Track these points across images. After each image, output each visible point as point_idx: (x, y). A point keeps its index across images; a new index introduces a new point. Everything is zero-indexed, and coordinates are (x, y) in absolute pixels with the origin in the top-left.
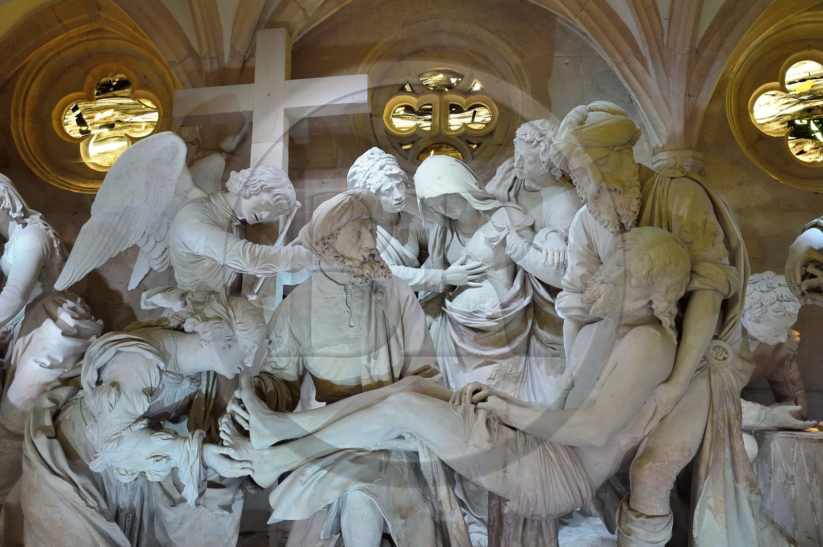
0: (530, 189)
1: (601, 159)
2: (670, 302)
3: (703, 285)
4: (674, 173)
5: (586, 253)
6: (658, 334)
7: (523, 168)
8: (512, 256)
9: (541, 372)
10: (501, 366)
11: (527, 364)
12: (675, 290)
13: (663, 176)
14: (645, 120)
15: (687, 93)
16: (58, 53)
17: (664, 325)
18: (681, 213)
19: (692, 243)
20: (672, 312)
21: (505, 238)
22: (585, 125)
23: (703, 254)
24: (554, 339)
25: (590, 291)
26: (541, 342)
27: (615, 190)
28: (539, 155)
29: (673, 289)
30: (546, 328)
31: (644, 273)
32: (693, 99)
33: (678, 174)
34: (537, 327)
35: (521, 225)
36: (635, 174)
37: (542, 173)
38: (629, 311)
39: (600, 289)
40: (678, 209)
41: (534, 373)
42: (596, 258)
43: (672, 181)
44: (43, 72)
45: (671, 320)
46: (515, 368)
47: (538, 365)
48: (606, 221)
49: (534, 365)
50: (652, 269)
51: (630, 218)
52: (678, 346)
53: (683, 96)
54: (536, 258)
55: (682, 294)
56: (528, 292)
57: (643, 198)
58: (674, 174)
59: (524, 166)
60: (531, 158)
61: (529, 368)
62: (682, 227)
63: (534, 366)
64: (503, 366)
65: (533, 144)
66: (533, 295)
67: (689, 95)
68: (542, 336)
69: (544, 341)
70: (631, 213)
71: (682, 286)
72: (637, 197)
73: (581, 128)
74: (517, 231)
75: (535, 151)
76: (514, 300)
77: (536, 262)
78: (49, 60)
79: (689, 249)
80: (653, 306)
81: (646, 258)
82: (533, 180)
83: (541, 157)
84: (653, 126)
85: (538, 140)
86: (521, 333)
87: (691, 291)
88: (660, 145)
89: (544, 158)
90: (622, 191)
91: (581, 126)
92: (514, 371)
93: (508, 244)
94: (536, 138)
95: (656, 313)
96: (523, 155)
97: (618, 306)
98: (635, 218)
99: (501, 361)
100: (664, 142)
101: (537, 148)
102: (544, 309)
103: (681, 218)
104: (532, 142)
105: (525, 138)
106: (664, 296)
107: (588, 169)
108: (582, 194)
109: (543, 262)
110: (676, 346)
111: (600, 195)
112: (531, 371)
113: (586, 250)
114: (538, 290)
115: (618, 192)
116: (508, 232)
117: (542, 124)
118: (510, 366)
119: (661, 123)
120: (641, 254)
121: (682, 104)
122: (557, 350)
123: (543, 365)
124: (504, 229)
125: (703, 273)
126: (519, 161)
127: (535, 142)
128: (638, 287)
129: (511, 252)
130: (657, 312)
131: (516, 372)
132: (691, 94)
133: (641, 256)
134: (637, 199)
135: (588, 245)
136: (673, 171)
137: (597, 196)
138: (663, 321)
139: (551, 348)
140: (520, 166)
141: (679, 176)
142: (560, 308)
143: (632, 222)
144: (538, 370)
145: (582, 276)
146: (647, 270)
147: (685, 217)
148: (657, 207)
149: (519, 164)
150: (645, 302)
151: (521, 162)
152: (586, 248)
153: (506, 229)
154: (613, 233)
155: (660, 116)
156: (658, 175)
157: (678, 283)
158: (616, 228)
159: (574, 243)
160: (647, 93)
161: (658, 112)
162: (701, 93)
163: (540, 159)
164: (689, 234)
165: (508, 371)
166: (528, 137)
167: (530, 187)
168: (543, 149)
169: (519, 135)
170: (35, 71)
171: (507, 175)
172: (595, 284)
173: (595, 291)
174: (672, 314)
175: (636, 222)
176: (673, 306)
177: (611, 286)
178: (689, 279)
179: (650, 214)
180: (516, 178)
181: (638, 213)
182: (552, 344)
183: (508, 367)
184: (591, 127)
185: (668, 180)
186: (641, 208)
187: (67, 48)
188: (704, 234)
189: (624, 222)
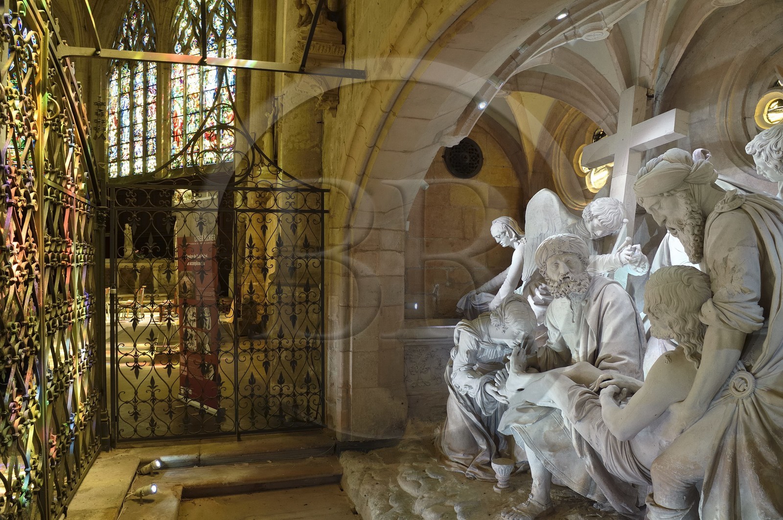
6: (667, 361)
16: (570, 125)
17: (684, 352)
23: (720, 290)
44: (565, 138)
78: (566, 130)
136: (722, 205)
138: (684, 349)
170: (561, 139)
187: (573, 121)
188: (726, 270)
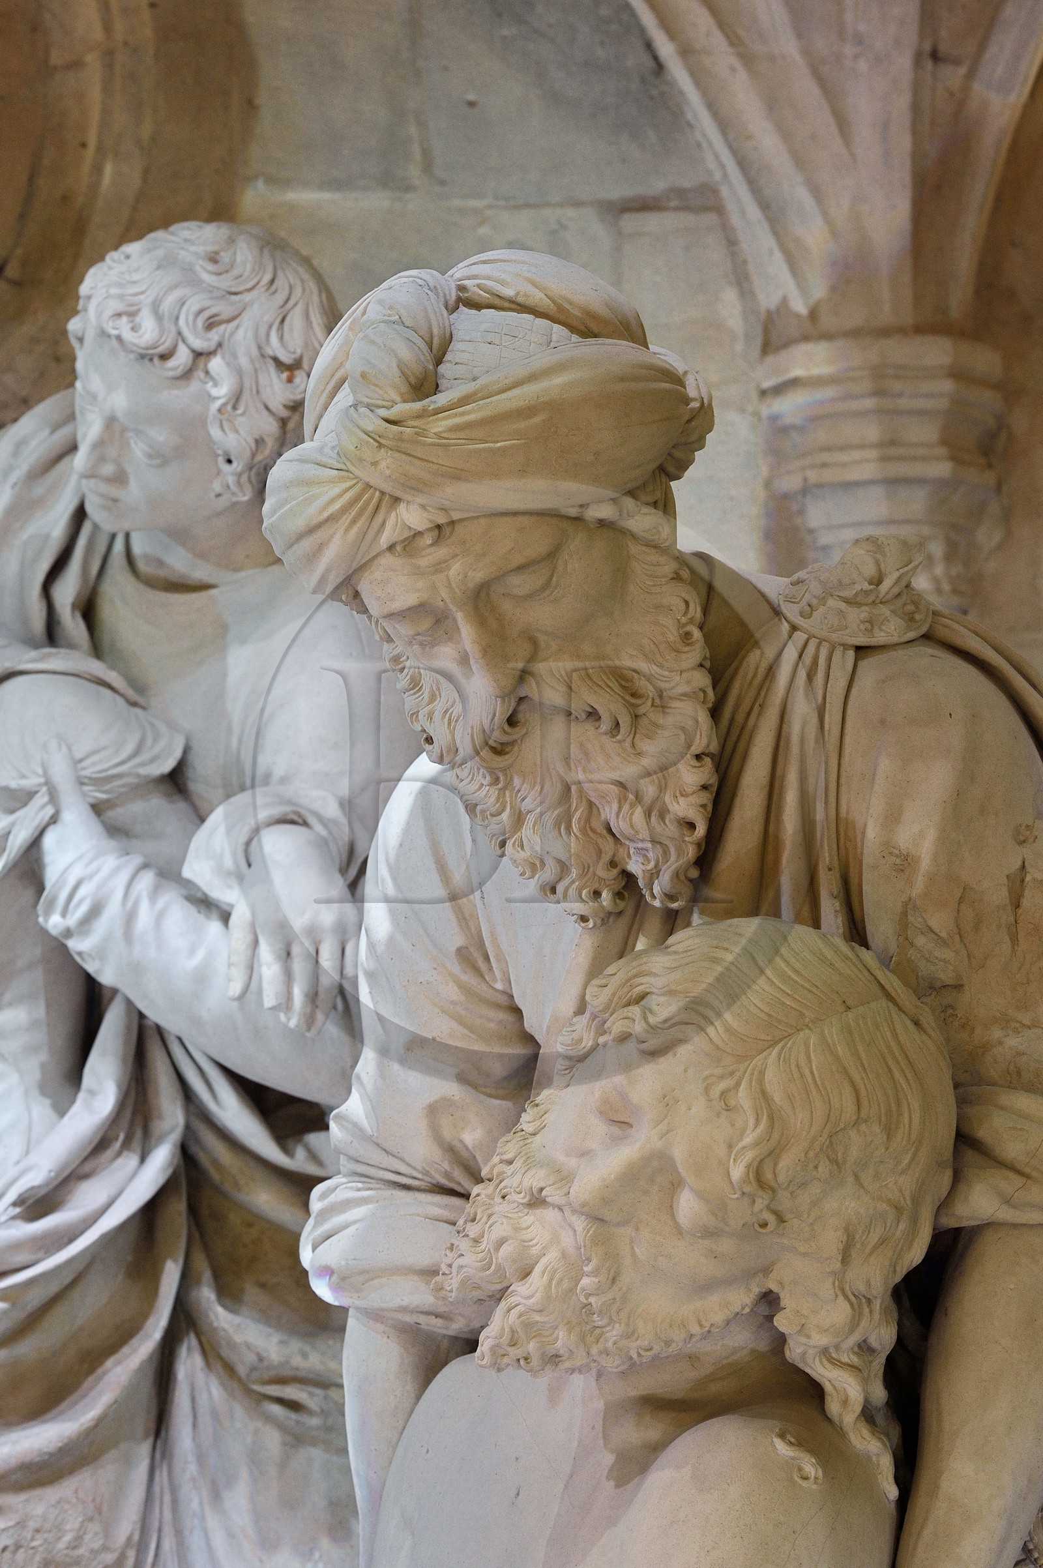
0: (162, 573)
1: (520, 569)
2: (859, 1302)
3: (1014, 1207)
4: (871, 624)
5: (451, 992)
6: (810, 1467)
7: (120, 479)
8: (74, 945)
9: (231, 1535)
10: (21, 1524)
11: (157, 1488)
12: (883, 1241)
13: (821, 641)
14: (725, 176)
15: (927, 47)
17: (833, 1407)
18: (904, 838)
19: (958, 987)
20: (874, 1342)
21: (35, 845)
22: (441, 399)
23: (1012, 1041)
24: (297, 1361)
25: (476, 1241)
26: (229, 1369)
27: (593, 715)
28: (202, 421)
29: (874, 1238)
30: (251, 1292)
31: (737, 1172)
32: (953, 76)
33: (891, 630)
34: (206, 1294)
35: (120, 776)
36: (688, 635)
37: (223, 503)
38: (668, 1343)
39: (526, 1235)
40: (893, 818)
41: (195, 1541)
42: (501, 1015)
43: (863, 664)
45: (865, 1381)
46: (95, 1527)
47: (216, 1496)
48: (551, 865)
49: (194, 1499)
50: (774, 1154)
51: (666, 853)
52: (903, 1504)
53: (903, 63)
54: (200, 954)
55: (916, 1254)
56: (160, 1117)
57: (723, 748)
58: (870, 631)
59: (129, 470)
60: (161, 436)
61: (168, 1515)
62: (908, 907)
63: (195, 1505)
64: (32, 1525)
65: (171, 363)
66: (188, 1128)
67: (935, 56)
68: (233, 1345)
69: (242, 1370)
70: (670, 830)
71: (914, 1221)
72: (697, 748)
73: (422, 415)
74: (98, 809)
75: (180, 397)
76: (87, 1167)
77: (201, 977)
79: (946, 1016)
80: (782, 1322)
81: (744, 1098)
82: (179, 535)
83: (215, 432)
84: (765, 205)
85: (199, 344)
86: (125, 1334)
87: (957, 1232)
88: (799, 306)
89: (232, 436)
90: (625, 720)
91: (418, 405)
92: (93, 1541)
93: (51, 876)
94: (186, 333)
95: (794, 1352)
96: (119, 414)
97: (611, 1321)
98: (691, 852)
99: (23, 1497)
100: (819, 291)
101: (194, 386)
102: (242, 1197)
103: (905, 864)
104: (164, 357)
105: (127, 335)
106: (834, 1273)
107: (459, 616)
108: (430, 717)
109: (236, 988)
110: (892, 1508)
111: (517, 733)
112: (179, 1533)
113: (451, 974)
114: (211, 1105)
115: (605, 725)
116: (49, 811)
117: (213, 259)
118: (72, 1523)
119: (803, 195)
120: (722, 1077)
121: (903, 102)
122: (310, 1413)
123: (239, 1498)
124: (30, 795)
125: (1012, 1150)
126: (99, 445)
127: (182, 357)
128: (709, 1233)
129: (72, 920)
130: (799, 1351)
131: (105, 1548)
132: (943, 48)
133: (722, 1086)
134: (698, 757)
135: (462, 954)
136: (864, 613)
137: (505, 739)
138: (828, 1387)
139: (280, 1401)
140: (108, 469)
141: (895, 639)
142: (327, 1271)
143: (677, 875)
144: (213, 1523)
145: (433, 1111)
146: (749, 1156)
147: (925, 862)
148: (791, 798)
149: (102, 459)
150: (742, 1298)
151: (112, 451)
152: (456, 968)
153: (41, 799)
154: (584, 919)
155: (799, 161)
156: (794, 628)
157: (898, 1209)
158: (597, 894)
159: (391, 940)
160: (734, 40)
161: (786, 135)
162: (992, 49)
163: (210, 442)
164: (944, 943)
165: (61, 1545)
166: (148, 332)
167: (161, 563)
168: (222, 391)
169: (99, 315)
171: (39, 490)
172: (501, 1207)
173: (501, 1243)
174: (871, 1351)
175: (694, 873)
176: (876, 1316)
177: (579, 1223)
178: (947, 1177)
179: (758, 828)
180: (80, 515)
181: (701, 830)
182: (281, 1381)
183: (59, 1528)
184: (473, 413)
185: (844, 661)
186: (716, 801)
188: (1014, 940)
189: (635, 867)
